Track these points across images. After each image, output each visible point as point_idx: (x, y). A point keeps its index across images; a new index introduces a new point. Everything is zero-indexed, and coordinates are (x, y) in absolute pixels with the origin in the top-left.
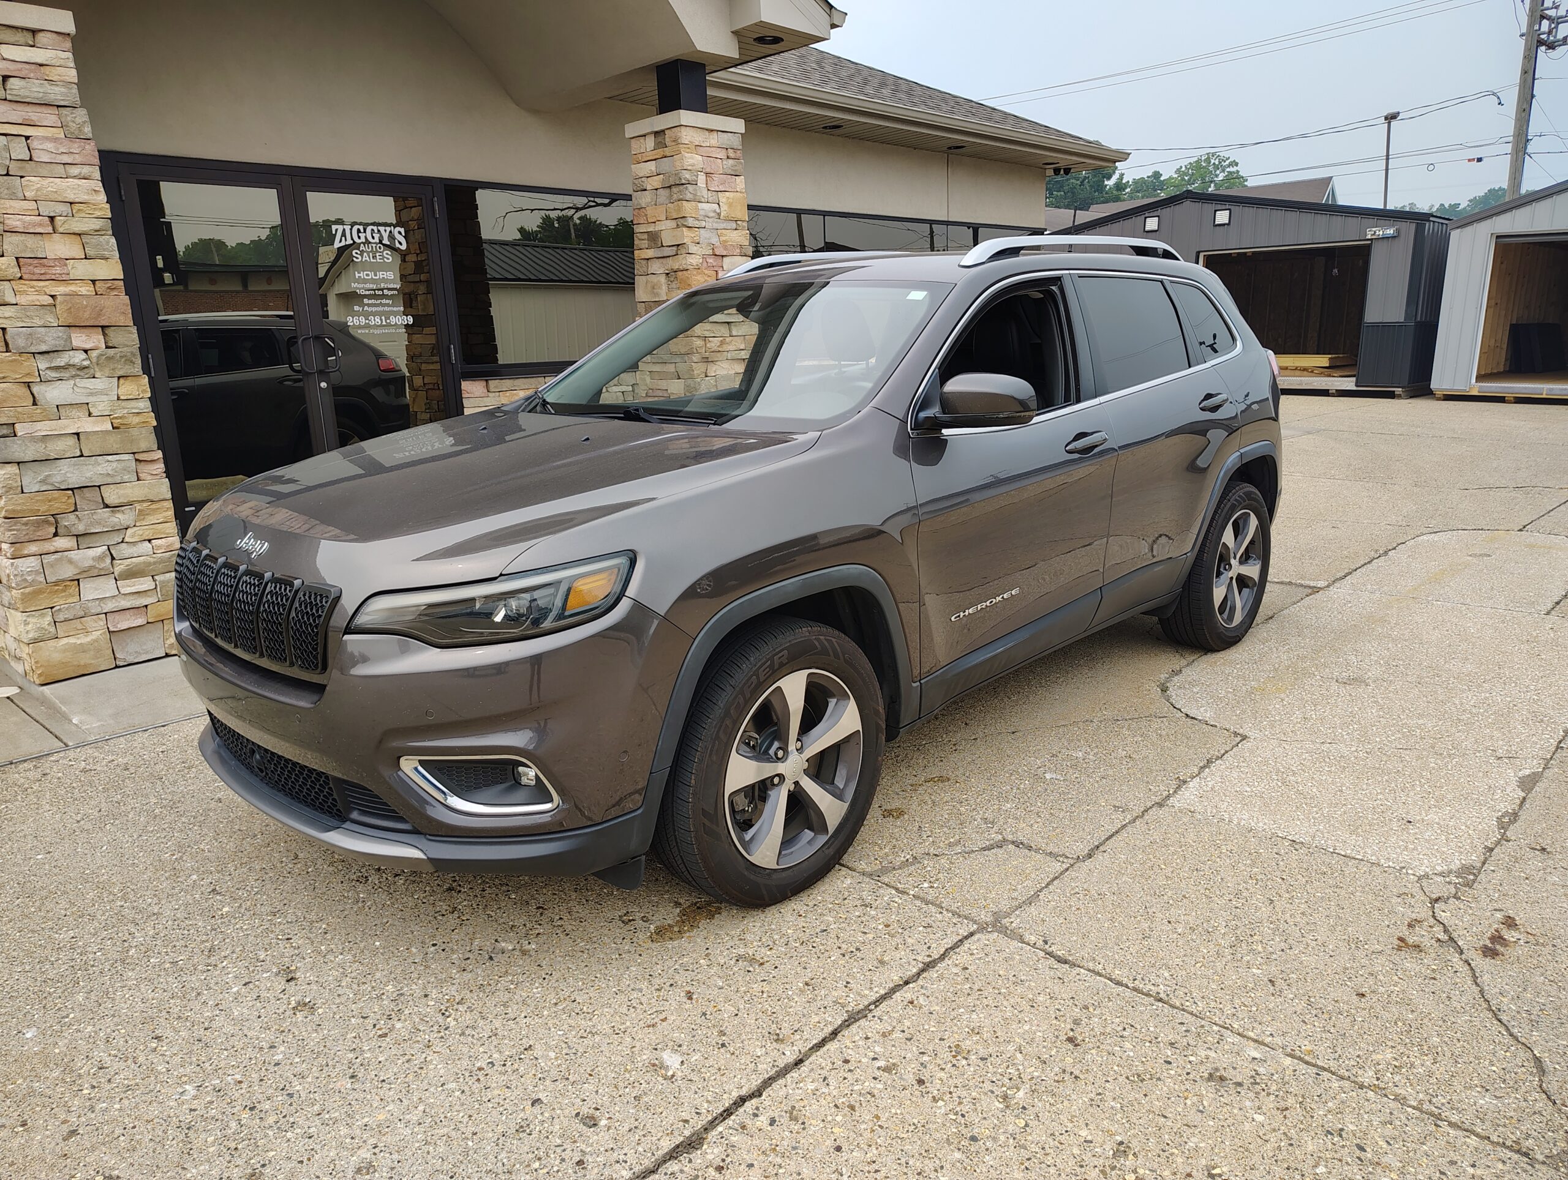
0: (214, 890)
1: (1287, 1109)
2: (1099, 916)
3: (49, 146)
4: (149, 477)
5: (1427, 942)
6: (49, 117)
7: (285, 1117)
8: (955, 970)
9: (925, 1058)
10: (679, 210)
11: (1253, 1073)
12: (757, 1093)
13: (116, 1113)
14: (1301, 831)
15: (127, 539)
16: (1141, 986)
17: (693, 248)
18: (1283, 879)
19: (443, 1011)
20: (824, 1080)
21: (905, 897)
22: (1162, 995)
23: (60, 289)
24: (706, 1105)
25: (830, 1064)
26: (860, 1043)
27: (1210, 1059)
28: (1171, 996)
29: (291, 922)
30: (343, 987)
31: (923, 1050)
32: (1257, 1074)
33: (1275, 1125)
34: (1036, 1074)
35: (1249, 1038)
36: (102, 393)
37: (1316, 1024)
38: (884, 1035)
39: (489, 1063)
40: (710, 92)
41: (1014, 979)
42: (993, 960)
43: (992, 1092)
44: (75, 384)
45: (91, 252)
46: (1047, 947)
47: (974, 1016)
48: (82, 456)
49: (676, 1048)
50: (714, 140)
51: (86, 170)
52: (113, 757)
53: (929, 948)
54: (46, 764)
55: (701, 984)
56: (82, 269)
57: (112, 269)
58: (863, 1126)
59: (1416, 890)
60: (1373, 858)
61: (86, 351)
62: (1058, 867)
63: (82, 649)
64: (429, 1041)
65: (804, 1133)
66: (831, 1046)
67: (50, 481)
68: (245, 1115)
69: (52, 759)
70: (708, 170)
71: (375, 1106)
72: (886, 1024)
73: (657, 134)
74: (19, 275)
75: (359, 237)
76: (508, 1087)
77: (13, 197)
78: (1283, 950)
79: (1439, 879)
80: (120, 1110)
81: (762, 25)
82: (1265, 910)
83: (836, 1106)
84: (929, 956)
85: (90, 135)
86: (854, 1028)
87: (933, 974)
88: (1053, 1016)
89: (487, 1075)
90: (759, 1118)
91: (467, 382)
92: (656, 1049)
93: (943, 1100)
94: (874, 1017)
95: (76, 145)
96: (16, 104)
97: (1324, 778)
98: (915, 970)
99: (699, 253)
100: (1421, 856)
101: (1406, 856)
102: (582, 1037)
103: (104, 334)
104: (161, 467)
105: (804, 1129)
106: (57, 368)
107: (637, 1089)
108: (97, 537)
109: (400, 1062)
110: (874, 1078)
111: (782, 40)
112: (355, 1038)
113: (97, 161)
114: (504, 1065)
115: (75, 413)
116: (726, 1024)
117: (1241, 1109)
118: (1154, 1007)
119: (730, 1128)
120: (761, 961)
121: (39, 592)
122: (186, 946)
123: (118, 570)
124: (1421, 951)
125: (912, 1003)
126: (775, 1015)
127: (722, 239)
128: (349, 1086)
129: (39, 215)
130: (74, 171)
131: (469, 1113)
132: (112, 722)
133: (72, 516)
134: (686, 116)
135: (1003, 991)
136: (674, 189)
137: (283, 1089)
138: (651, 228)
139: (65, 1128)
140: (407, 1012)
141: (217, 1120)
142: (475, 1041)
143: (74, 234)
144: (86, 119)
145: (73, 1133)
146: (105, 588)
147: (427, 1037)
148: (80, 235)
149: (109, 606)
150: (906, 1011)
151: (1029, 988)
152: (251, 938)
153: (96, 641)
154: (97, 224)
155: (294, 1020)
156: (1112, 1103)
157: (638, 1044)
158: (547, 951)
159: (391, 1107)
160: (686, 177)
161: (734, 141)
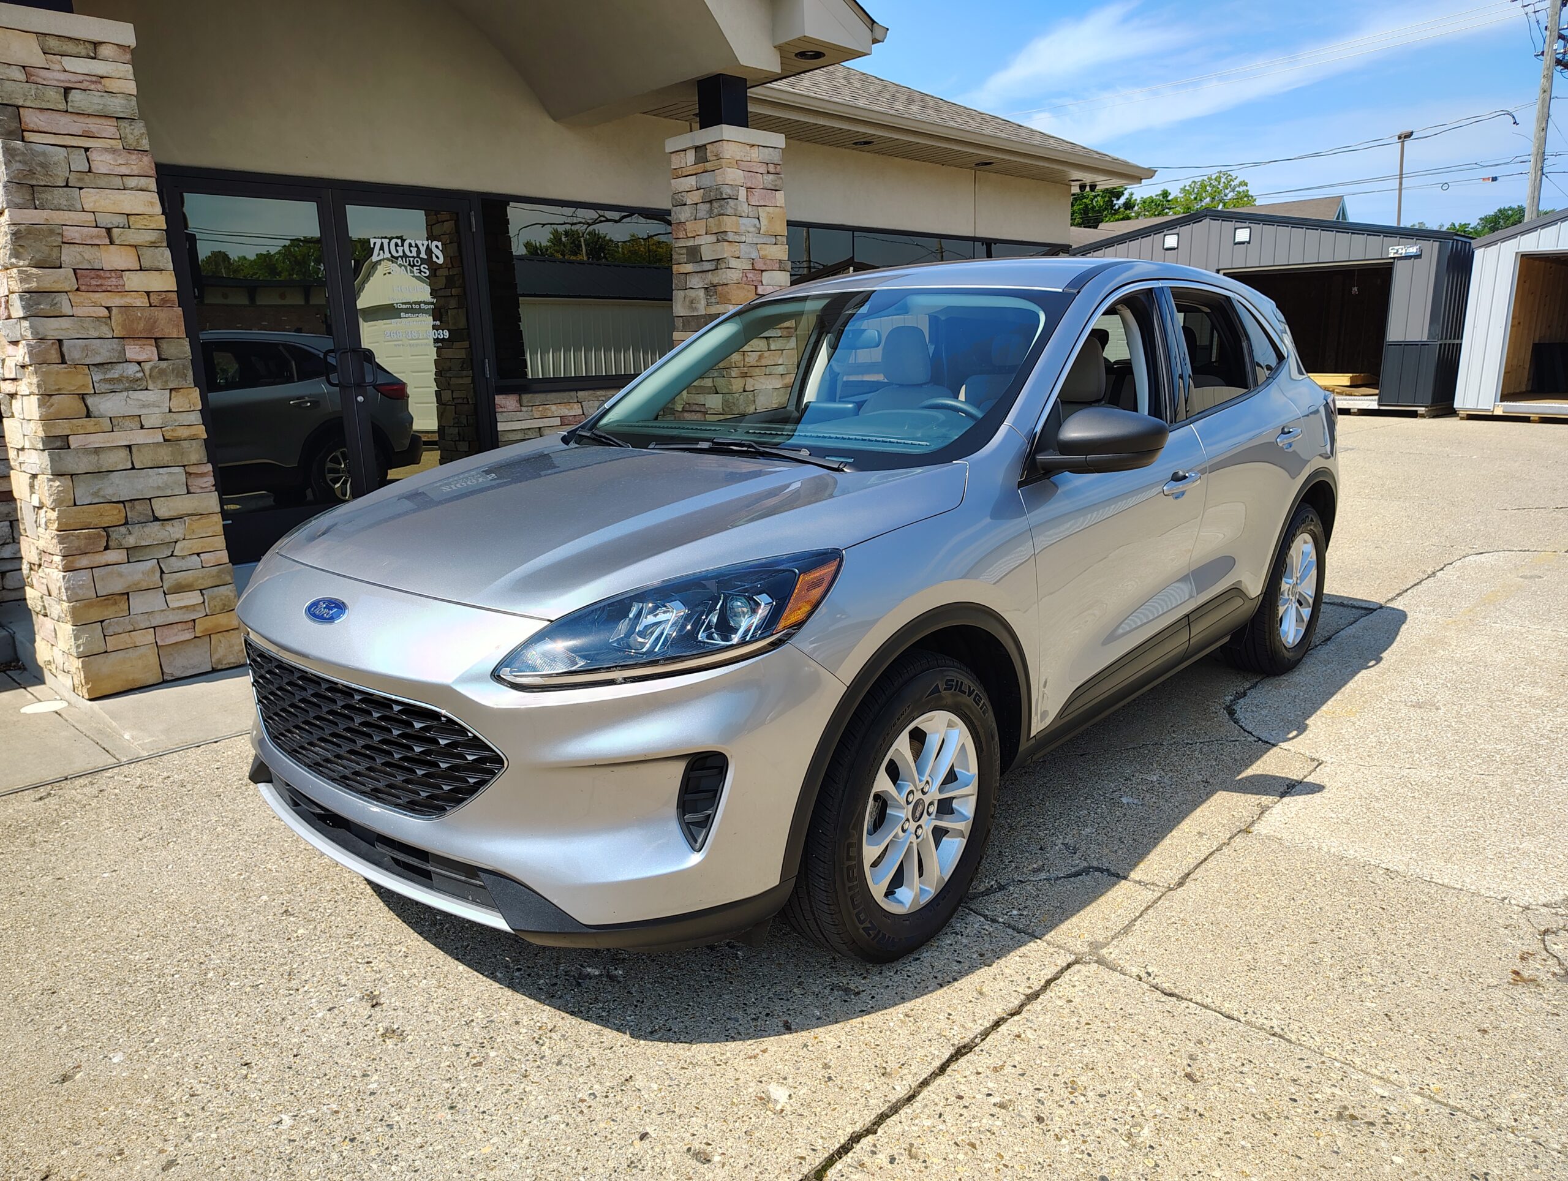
0: (286, 911)
1: (1425, 1151)
2: (1200, 947)
3: (108, 157)
4: (199, 490)
5: (1543, 976)
6: (108, 128)
7: (387, 1149)
8: (1059, 1003)
9: (1041, 1094)
10: (719, 225)
11: (1384, 1113)
12: (870, 1131)
13: (214, 1142)
14: (1394, 859)
15: (175, 554)
16: (1254, 1020)
17: (733, 263)
18: (1383, 909)
19: (536, 1039)
20: (940, 1117)
21: (996, 925)
22: (1277, 1030)
23: (115, 301)
24: (820, 1141)
25: (943, 1100)
26: (972, 1078)
27: (1337, 1097)
28: (1285, 1030)
29: (369, 945)
30: (430, 1013)
31: (1037, 1086)
32: (1388, 1113)
33: (1416, 1168)
34: (1158, 1112)
35: (1373, 1076)
36: (154, 405)
37: (1441, 1061)
38: (995, 1070)
39: (591, 1094)
40: (752, 108)
41: (1122, 1012)
42: (1097, 992)
43: (1116, 1130)
44: (128, 397)
45: (146, 264)
46: (1150, 979)
47: (1086, 1051)
48: (133, 468)
49: (781, 1081)
50: (755, 154)
51: (143, 182)
52: (169, 774)
53: (1029, 979)
54: (102, 779)
55: (798, 1013)
56: (135, 281)
57: (167, 281)
58: (987, 1165)
59: (1523, 921)
60: (1473, 887)
61: (139, 363)
62: (1149, 896)
63: (130, 664)
64: (526, 1071)
65: (926, 1172)
66: (941, 1081)
67: (102, 493)
68: (346, 1147)
69: (107, 775)
70: (749, 185)
71: (478, 1138)
72: (996, 1059)
73: (697, 148)
74: (76, 287)
75: (397, 251)
76: (613, 1120)
77: (71, 208)
78: (1394, 983)
79: (1544, 910)
80: (218, 1139)
81: (805, 39)
82: (1370, 943)
83: (956, 1143)
84: (1030, 987)
85: (147, 148)
86: (963, 1061)
87: (1036, 1006)
88: (1168, 1051)
89: (590, 1107)
90: (877, 1156)
91: (501, 397)
92: (761, 1082)
93: (1067, 1138)
94: (982, 1050)
95: (134, 157)
96: (76, 116)
97: (1409, 804)
98: (1017, 1002)
99: (739, 267)
100: (1522, 886)
101: (1506, 886)
102: (683, 1068)
103: (157, 347)
104: (210, 480)
105: (926, 1167)
106: (111, 380)
107: (747, 1123)
108: (147, 550)
109: (498, 1092)
110: (991, 1115)
111: (824, 55)
112: (449, 1066)
113: (153, 172)
114: (607, 1097)
115: (127, 423)
116: (830, 1056)
117: (1377, 1150)
118: (1270, 1042)
119: (849, 1166)
120: (856, 990)
121: (90, 605)
122: (264, 969)
123: (166, 584)
124: (1539, 985)
125: (1019, 1036)
126: (879, 1048)
127: (762, 253)
128: (449, 1117)
129: (97, 227)
130: (132, 182)
131: (577, 1147)
132: (163, 737)
133: (123, 529)
134: (728, 131)
135: (1112, 1024)
136: (716, 204)
137: (381, 1120)
138: (690, 243)
139: (163, 1159)
140: (499, 1040)
141: (318, 1151)
142: (573, 1071)
143: (130, 246)
144: (143, 130)
145: (171, 1163)
146: (156, 601)
147: (523, 1066)
148: (135, 246)
149: (158, 620)
150: (1014, 1045)
151: (1139, 1022)
152: (330, 962)
153: (145, 655)
154: (152, 236)
155: (384, 1047)
156: (1243, 1143)
157: (742, 1077)
158: (636, 978)
159: (495, 1140)
160: (727, 191)
161: (776, 156)
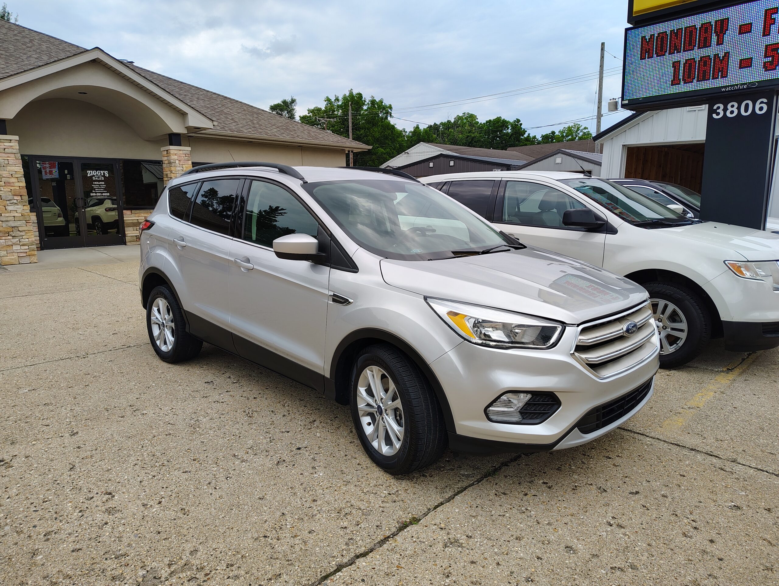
3: (12, 161)
4: (29, 226)
6: (13, 156)
10: (171, 169)
15: (23, 238)
23: (12, 188)
36: (20, 208)
44: (14, 206)
45: (19, 181)
48: (15, 220)
50: (183, 152)
51: (19, 165)
56: (17, 184)
57: (24, 184)
61: (17, 200)
63: (12, 259)
67: (8, 225)
70: (179, 159)
73: (167, 150)
74: (5, 185)
77: (4, 171)
85: (21, 159)
91: (126, 211)
95: (17, 160)
96: (6, 153)
103: (21, 197)
106: (11, 203)
111: (200, 129)
113: (22, 163)
115: (14, 212)
121: (5, 247)
123: (21, 244)
129: (9, 174)
130: (16, 165)
133: (12, 232)
134: (175, 147)
136: (171, 164)
143: (16, 177)
144: (20, 156)
146: (18, 247)
149: (18, 251)
153: (15, 258)
154: (21, 175)
160: (173, 161)
161: (188, 152)
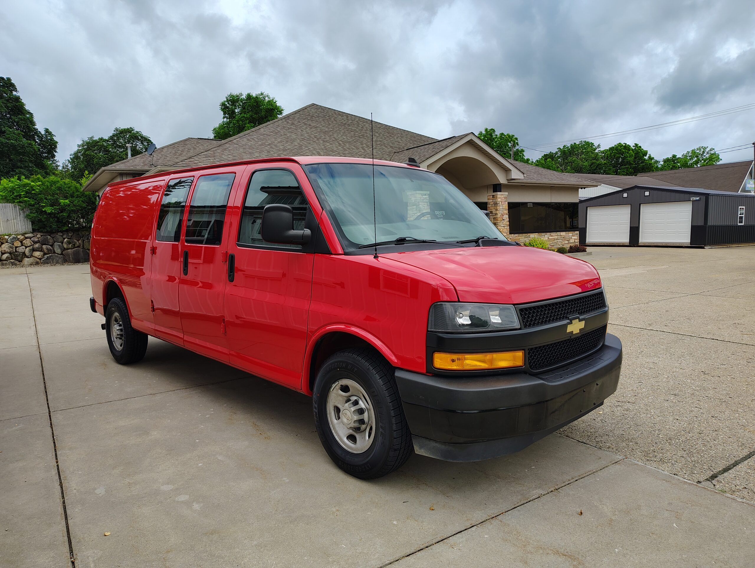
10: (496, 208)
17: (499, 214)
50: (502, 196)
70: (501, 201)
73: (493, 195)
81: (512, 179)
127: (503, 212)
134: (499, 193)
136: (495, 204)
138: (491, 211)
160: (498, 202)
161: (506, 196)
